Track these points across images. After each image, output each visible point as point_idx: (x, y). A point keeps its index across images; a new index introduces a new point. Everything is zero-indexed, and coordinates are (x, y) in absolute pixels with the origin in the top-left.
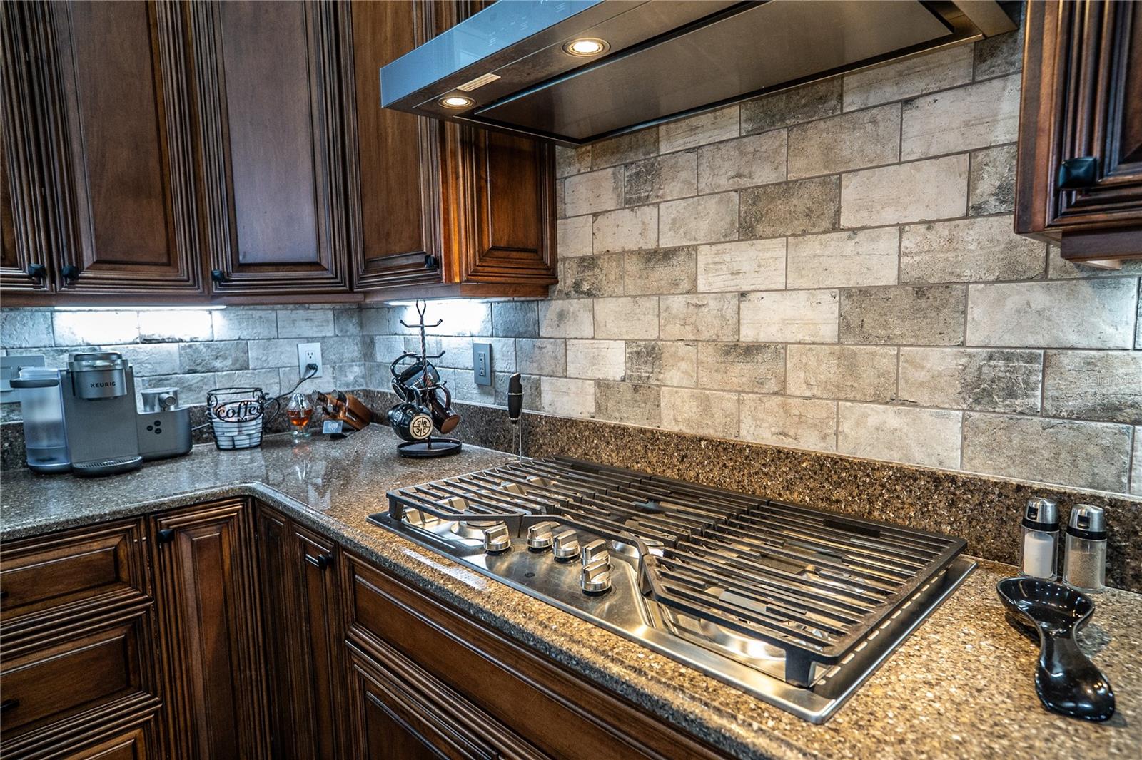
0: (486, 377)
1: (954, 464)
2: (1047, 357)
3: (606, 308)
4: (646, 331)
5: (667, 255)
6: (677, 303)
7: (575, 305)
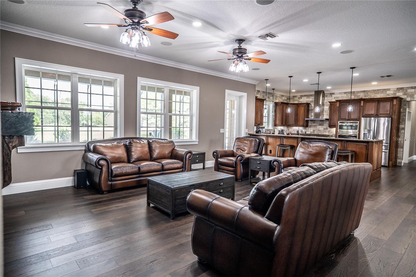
0: (302, 132)
1: (328, 134)
2: (330, 131)
3: (312, 128)
4: (314, 129)
5: (315, 126)
6: (316, 128)
7: (309, 128)
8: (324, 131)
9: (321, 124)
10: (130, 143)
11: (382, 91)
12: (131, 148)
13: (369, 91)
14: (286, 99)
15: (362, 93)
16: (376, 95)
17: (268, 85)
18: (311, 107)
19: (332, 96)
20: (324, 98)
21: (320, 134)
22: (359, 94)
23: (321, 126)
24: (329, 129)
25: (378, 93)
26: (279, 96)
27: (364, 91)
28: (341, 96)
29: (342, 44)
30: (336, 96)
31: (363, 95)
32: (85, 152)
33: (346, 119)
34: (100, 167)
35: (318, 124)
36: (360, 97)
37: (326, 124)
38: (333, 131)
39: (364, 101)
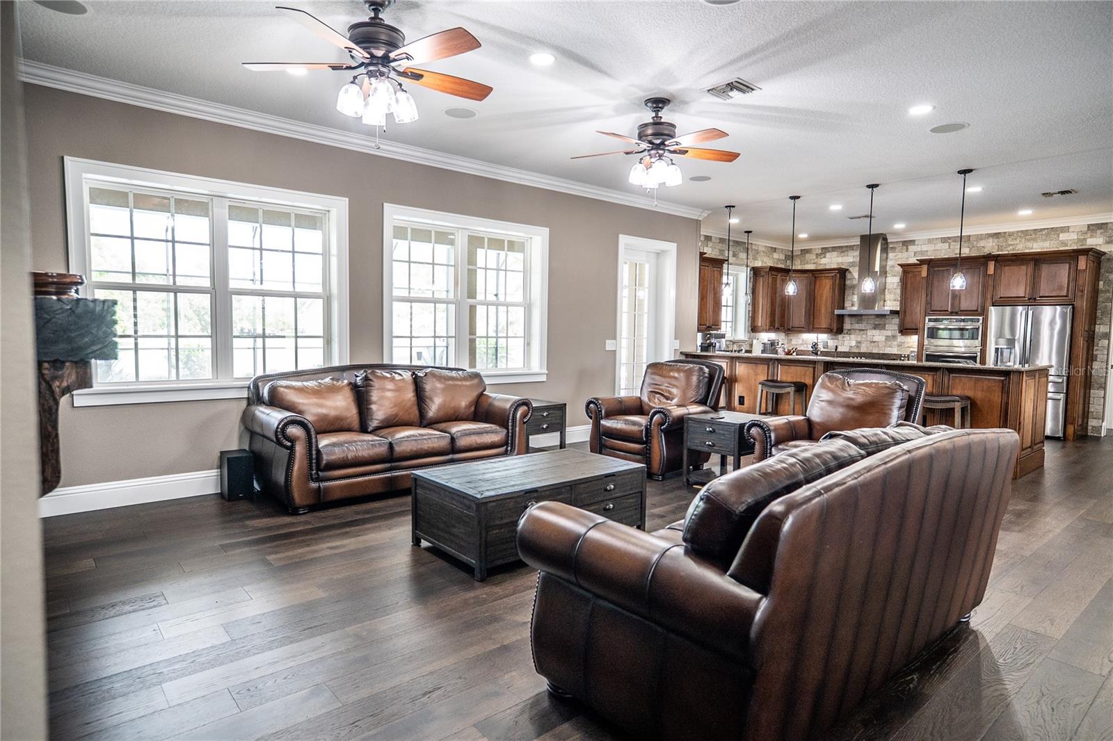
0: (826, 346)
2: (904, 343)
3: (852, 336)
4: (859, 339)
5: (863, 330)
6: (864, 336)
7: (846, 336)
8: (886, 344)
9: (880, 324)
10: (366, 379)
11: (1047, 235)
12: (368, 392)
13: (1011, 234)
14: (783, 257)
15: (991, 240)
16: (1029, 244)
17: (734, 221)
18: (850, 279)
19: (907, 249)
20: (887, 254)
21: (875, 351)
22: (984, 241)
23: (878, 331)
24: (901, 338)
25: (1035, 240)
26: (764, 252)
27: (997, 235)
28: (933, 249)
29: (935, 108)
30: (919, 249)
31: (994, 244)
32: (249, 404)
33: (947, 311)
34: (289, 444)
35: (870, 326)
36: (986, 251)
37: (893, 325)
38: (909, 345)
39: (995, 261)
